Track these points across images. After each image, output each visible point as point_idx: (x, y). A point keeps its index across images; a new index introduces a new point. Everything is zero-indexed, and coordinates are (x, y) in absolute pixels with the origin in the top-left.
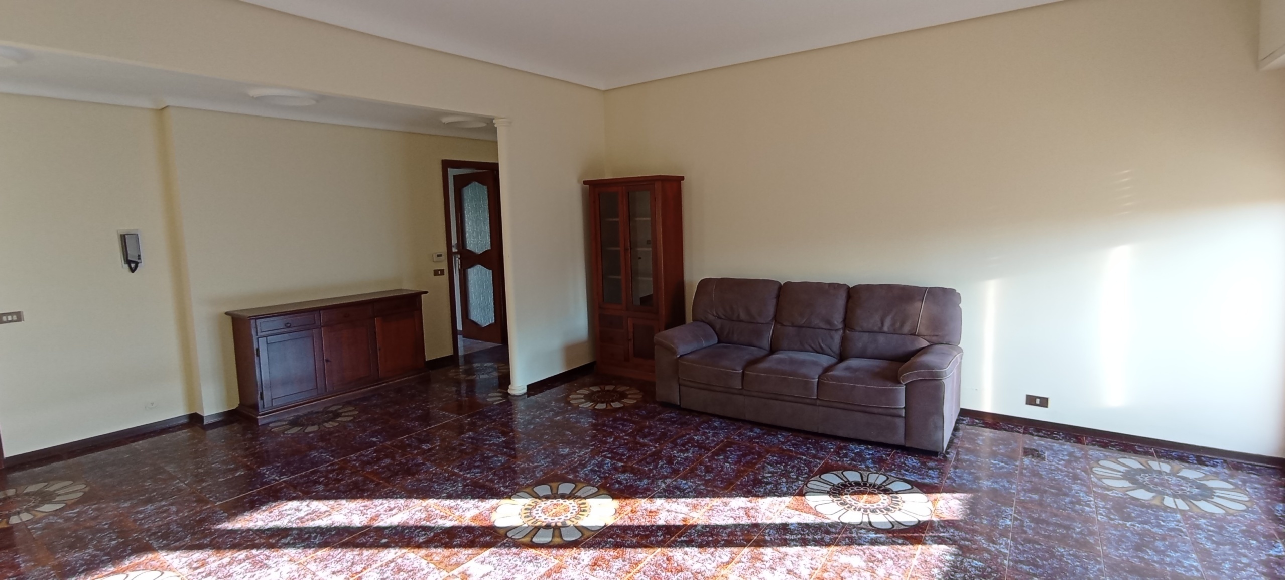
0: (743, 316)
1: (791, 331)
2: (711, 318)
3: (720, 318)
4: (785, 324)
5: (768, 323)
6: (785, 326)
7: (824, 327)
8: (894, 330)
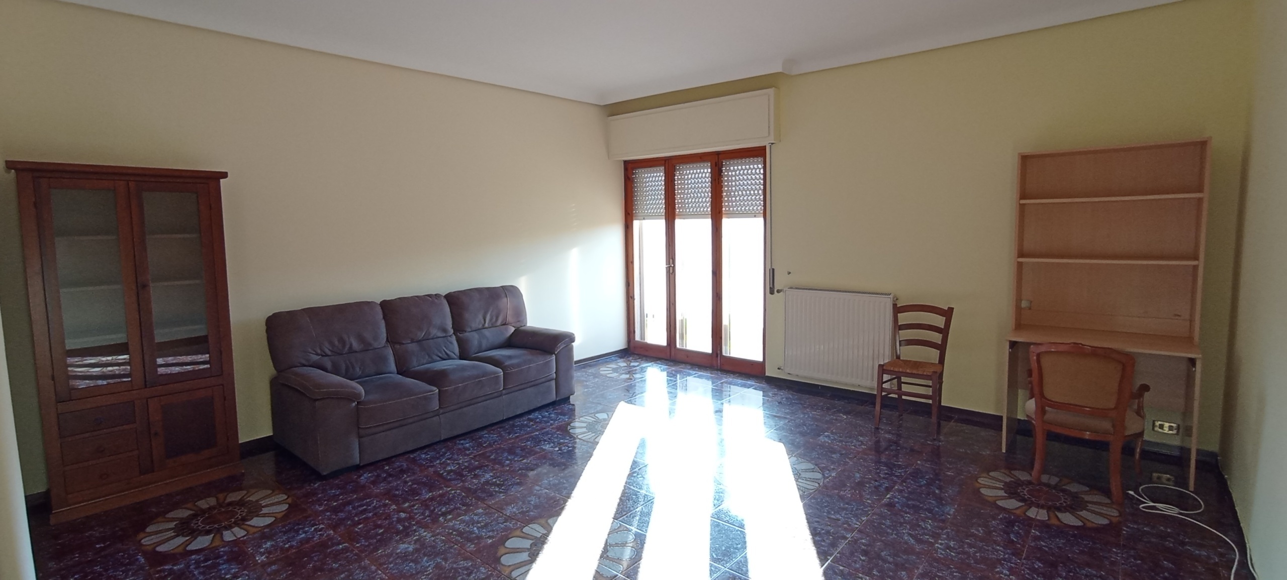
0: (356, 345)
1: (413, 347)
2: (315, 358)
3: (327, 355)
4: (404, 342)
5: (385, 346)
6: (404, 344)
7: (442, 336)
8: (492, 324)
